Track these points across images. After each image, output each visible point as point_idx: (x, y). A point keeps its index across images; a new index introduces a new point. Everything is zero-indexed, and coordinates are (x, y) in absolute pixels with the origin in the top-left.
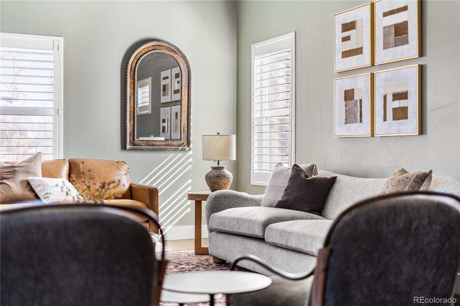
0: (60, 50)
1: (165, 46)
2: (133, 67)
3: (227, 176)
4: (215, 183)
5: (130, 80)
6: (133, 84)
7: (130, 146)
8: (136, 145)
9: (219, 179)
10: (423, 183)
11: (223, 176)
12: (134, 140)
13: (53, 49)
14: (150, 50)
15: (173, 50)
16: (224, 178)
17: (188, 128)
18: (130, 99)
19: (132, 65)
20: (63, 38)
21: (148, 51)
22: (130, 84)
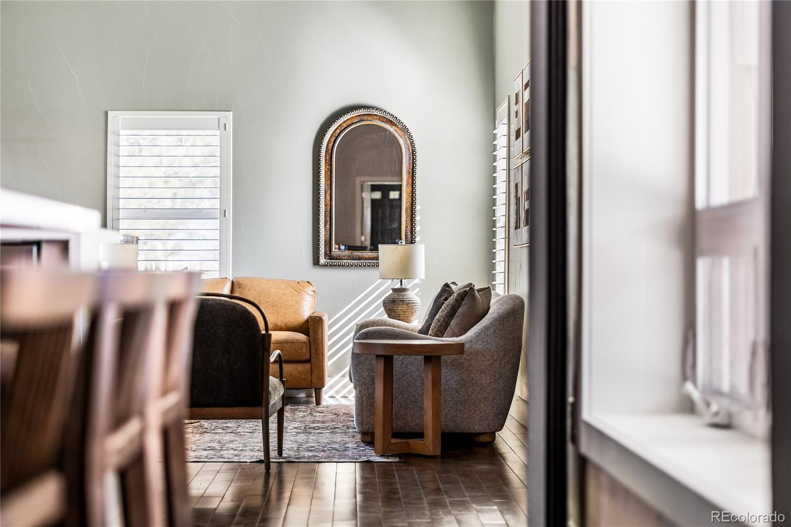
0: (227, 130)
1: (377, 115)
2: (330, 147)
3: (405, 300)
4: (391, 310)
5: (325, 167)
6: (329, 173)
7: (325, 260)
8: (334, 259)
9: (394, 304)
10: (463, 301)
11: (401, 301)
12: (330, 251)
13: (219, 129)
14: (354, 122)
15: (390, 120)
16: (401, 303)
17: (412, 232)
18: (325, 193)
19: (327, 146)
20: (231, 112)
21: (351, 123)
22: (325, 172)
